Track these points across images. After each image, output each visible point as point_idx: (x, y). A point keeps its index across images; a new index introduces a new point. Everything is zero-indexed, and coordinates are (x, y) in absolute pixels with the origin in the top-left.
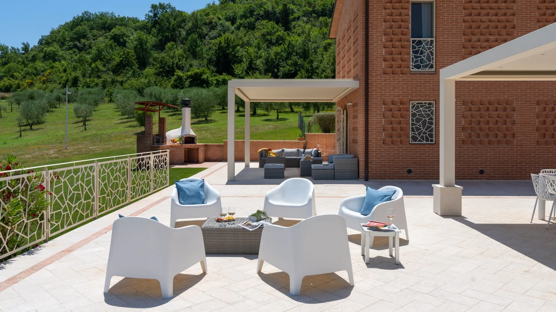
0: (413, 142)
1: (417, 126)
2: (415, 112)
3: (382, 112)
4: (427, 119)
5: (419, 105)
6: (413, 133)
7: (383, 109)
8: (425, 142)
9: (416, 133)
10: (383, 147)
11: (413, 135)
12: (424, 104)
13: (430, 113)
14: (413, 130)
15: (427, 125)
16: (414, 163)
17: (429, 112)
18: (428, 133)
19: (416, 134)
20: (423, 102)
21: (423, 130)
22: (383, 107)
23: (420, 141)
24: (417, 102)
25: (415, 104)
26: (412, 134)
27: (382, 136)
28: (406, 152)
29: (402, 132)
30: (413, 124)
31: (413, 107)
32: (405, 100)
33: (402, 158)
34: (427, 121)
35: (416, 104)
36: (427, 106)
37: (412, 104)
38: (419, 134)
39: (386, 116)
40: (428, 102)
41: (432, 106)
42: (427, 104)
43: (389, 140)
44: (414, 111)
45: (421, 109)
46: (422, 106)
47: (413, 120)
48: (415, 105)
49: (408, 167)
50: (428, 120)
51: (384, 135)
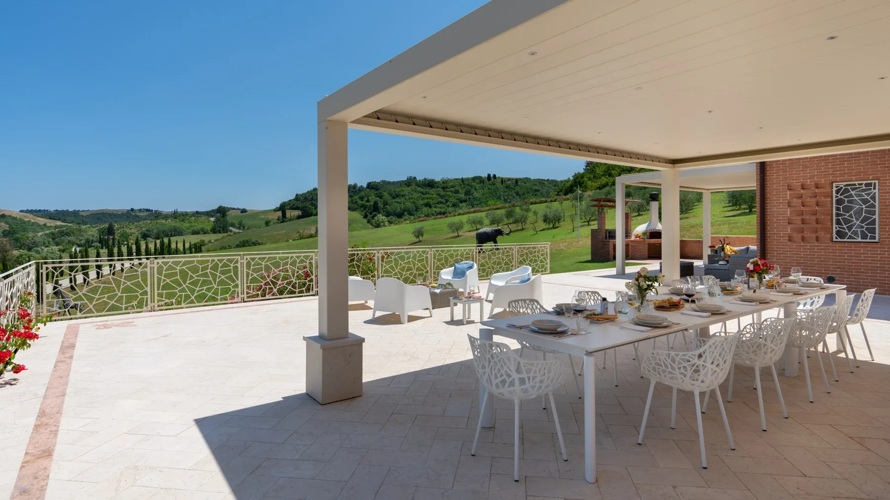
0: (839, 240)
1: (846, 217)
2: (842, 197)
3: (786, 200)
4: (864, 206)
5: (849, 187)
6: (839, 227)
7: (788, 196)
8: (859, 240)
9: (845, 226)
10: (788, 245)
11: (838, 229)
12: (858, 186)
13: (868, 198)
14: (838, 222)
15: (864, 214)
16: (838, 268)
17: (866, 197)
18: (866, 227)
19: (844, 229)
20: (856, 183)
21: (856, 223)
22: (788, 193)
23: (850, 237)
24: (845, 183)
25: (842, 186)
26: (836, 228)
27: (788, 231)
28: (824, 252)
29: (819, 226)
30: (838, 215)
31: (837, 192)
32: (823, 182)
33: (817, 261)
34: (864, 209)
35: (844, 186)
36: (864, 188)
37: (837, 187)
38: (850, 228)
39: (793, 205)
40: (864, 182)
41: (872, 188)
42: (863, 185)
43: (797, 237)
44: (840, 197)
45: (853, 193)
46: (853, 189)
47: (838, 209)
48: (842, 188)
49: (828, 274)
50: (866, 207)
51: (789, 230)
